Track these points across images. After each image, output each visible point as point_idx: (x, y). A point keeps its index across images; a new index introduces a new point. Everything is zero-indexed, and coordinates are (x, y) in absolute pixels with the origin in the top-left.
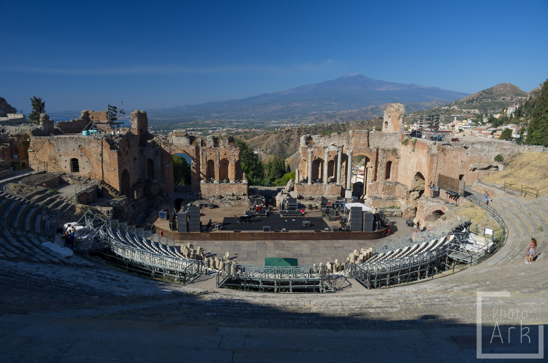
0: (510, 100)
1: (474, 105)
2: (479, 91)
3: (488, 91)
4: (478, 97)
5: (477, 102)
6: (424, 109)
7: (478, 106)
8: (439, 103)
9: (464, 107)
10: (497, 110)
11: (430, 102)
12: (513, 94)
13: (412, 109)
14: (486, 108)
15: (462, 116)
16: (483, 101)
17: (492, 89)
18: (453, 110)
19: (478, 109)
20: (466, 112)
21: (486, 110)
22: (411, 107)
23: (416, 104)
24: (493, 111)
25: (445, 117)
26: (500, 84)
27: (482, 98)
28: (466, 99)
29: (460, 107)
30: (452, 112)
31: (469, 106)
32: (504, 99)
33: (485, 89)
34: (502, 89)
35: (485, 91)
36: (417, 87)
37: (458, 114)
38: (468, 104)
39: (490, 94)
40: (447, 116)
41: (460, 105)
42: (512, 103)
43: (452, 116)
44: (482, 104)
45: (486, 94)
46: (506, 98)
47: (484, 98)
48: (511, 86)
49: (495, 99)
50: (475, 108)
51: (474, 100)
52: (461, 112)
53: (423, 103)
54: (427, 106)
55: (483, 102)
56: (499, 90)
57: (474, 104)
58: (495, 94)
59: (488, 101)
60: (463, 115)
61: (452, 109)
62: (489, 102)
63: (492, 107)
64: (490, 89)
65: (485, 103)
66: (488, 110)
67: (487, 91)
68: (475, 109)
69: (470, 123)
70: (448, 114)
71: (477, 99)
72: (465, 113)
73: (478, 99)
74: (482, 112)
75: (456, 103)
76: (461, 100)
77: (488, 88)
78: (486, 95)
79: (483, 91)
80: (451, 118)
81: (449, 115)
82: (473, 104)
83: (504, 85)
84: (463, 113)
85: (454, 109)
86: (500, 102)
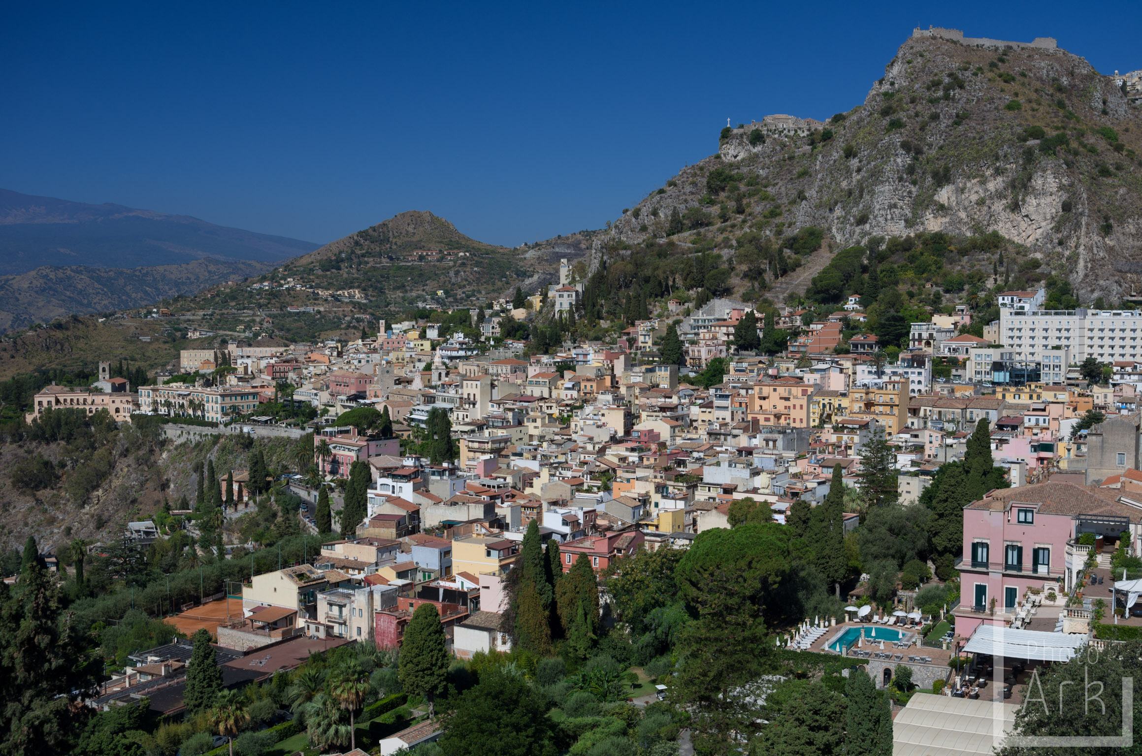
0: (438, 261)
1: (345, 275)
2: (350, 235)
3: (376, 234)
4: (353, 252)
5: (351, 267)
6: (167, 288)
7: (357, 279)
8: (212, 267)
9: (317, 281)
10: (412, 290)
11: (183, 265)
12: (441, 242)
13: (128, 288)
14: (379, 285)
15: (319, 312)
16: (367, 263)
17: (385, 229)
18: (289, 294)
19: (358, 287)
20: (330, 299)
21: (381, 291)
22: (121, 281)
23: (137, 273)
24: (401, 295)
25: (269, 316)
26: (403, 215)
27: (363, 256)
28: (319, 258)
29: (304, 281)
30: (288, 299)
31: (331, 278)
32: (421, 258)
33: (367, 228)
34: (410, 229)
35: (366, 232)
36: (131, 214)
37: (307, 306)
38: (328, 273)
39: (381, 242)
40: (275, 311)
41: (304, 276)
42: (444, 269)
43: (290, 313)
44: (365, 273)
45: (372, 242)
46: (427, 255)
47: (369, 254)
48: (434, 220)
49: (398, 259)
50: (349, 284)
51: (342, 260)
52: (315, 299)
53: (161, 269)
54: (173, 277)
55: (369, 265)
56: (404, 232)
57: (344, 273)
58: (396, 244)
59: (380, 263)
60: (322, 309)
61: (288, 289)
62: (384, 268)
63: (396, 281)
64: (380, 226)
65: (374, 269)
66: (387, 292)
67: (371, 232)
68: (351, 288)
69: (461, 339)
70: (278, 305)
71: (349, 259)
72: (326, 300)
73: (353, 256)
74: (373, 296)
75: (290, 271)
76: (304, 261)
77: (376, 224)
78: (372, 246)
79: (363, 234)
80: (288, 320)
81: (281, 310)
82: (341, 272)
83: (416, 219)
84: (320, 302)
85: (293, 289)
86: (413, 268)
